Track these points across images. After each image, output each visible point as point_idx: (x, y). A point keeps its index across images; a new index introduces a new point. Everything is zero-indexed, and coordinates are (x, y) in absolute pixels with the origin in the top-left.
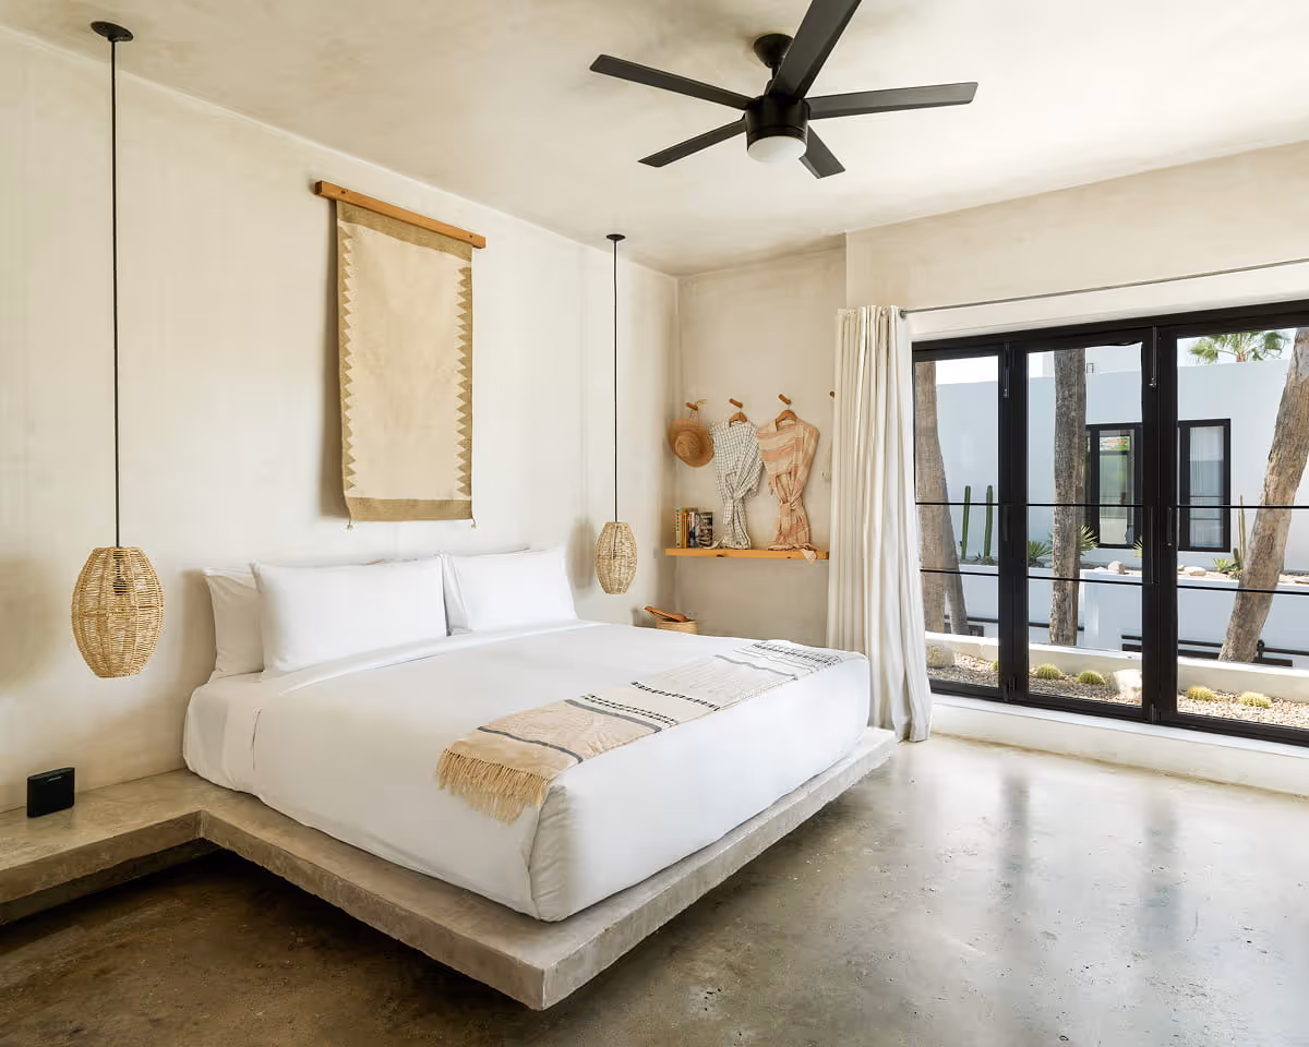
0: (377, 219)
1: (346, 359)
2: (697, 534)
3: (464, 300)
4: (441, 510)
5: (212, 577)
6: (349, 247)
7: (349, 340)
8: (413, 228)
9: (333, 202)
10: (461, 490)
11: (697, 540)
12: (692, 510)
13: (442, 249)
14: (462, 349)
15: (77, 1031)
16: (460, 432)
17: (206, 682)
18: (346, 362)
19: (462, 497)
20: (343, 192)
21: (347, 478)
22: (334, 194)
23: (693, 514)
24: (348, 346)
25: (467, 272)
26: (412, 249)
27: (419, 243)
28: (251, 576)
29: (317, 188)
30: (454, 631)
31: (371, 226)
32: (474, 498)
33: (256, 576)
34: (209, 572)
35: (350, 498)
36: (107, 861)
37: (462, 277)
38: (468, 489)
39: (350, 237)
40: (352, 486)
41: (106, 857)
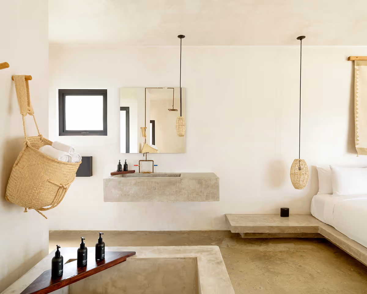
1: (357, 107)
5: (318, 168)
6: (358, 73)
7: (358, 101)
9: (353, 61)
15: (300, 266)
17: (316, 195)
18: (357, 108)
20: (357, 57)
21: (356, 142)
22: (353, 59)
24: (357, 103)
28: (330, 169)
29: (349, 59)
33: (331, 169)
34: (318, 166)
35: (357, 148)
36: (299, 231)
39: (358, 70)
40: (358, 144)
41: (298, 230)
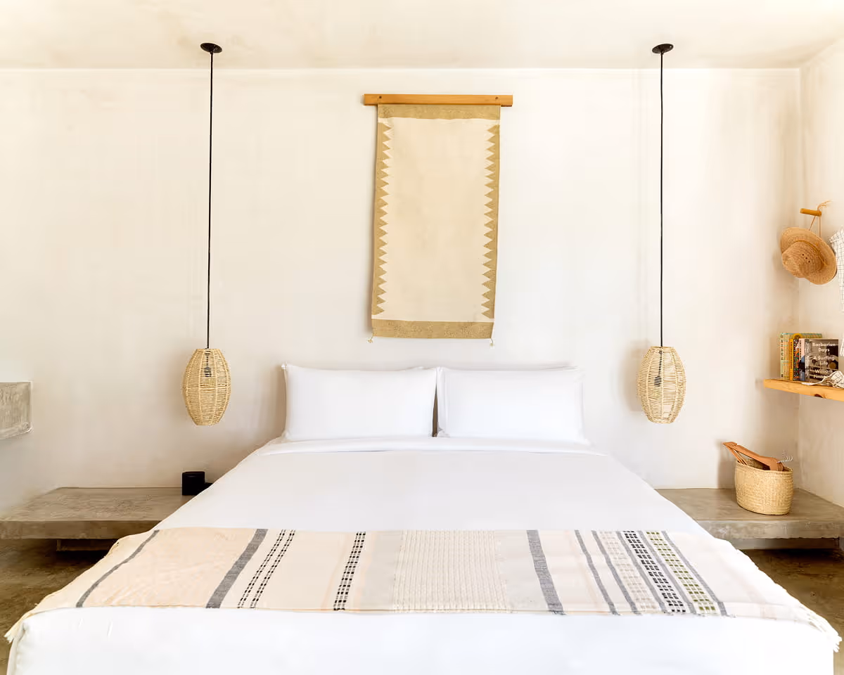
0: (412, 108)
2: (807, 365)
3: (492, 154)
4: (464, 330)
8: (441, 107)
10: (485, 314)
11: (807, 372)
12: (804, 336)
13: (469, 116)
14: (489, 195)
16: (485, 265)
19: (486, 320)
20: (380, 97)
22: (374, 101)
23: (802, 340)
25: (496, 130)
26: (442, 123)
27: (450, 117)
30: (439, 434)
31: (404, 116)
32: (496, 321)
37: (492, 135)
38: (491, 313)
39: (389, 128)
40: (382, 310)
